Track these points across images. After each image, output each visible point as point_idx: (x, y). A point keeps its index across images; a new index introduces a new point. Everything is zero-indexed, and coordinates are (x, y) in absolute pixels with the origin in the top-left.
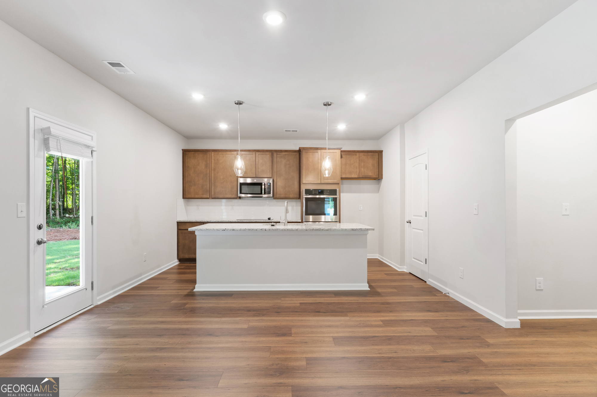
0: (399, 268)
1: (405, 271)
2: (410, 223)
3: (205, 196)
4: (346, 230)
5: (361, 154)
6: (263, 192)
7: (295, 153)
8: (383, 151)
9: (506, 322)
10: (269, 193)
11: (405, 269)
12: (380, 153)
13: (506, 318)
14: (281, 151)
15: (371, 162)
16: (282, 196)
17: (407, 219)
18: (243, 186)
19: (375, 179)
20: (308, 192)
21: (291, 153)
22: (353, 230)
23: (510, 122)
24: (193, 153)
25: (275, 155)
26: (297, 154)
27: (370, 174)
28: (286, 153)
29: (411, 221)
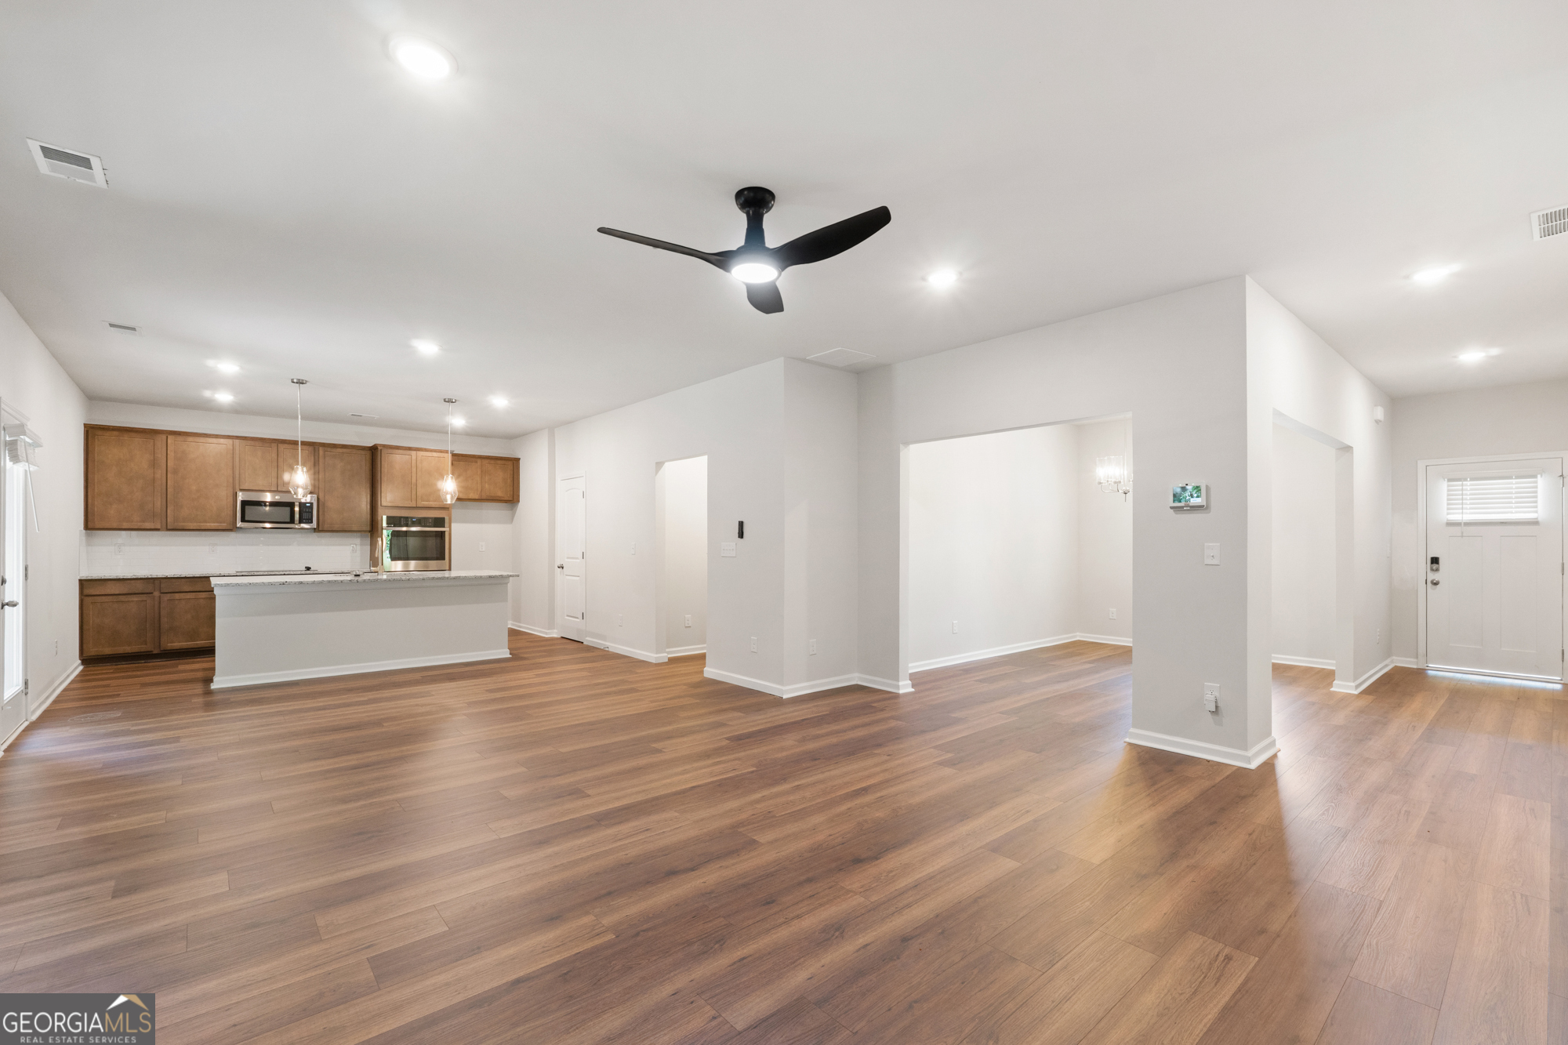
0: (546, 633)
1: (555, 636)
2: (563, 568)
3: (148, 525)
4: (481, 577)
5: (486, 461)
6: (297, 516)
7: (363, 452)
8: (519, 459)
9: (656, 658)
10: (310, 521)
11: (555, 634)
12: (516, 462)
13: (657, 653)
14: (334, 446)
15: (500, 475)
16: (336, 527)
17: (558, 563)
18: (247, 508)
19: (506, 501)
20: (392, 521)
21: (354, 451)
22: (490, 577)
23: (659, 465)
24: (115, 433)
25: (321, 452)
26: (368, 454)
27: (500, 494)
28: (345, 450)
29: (564, 566)
